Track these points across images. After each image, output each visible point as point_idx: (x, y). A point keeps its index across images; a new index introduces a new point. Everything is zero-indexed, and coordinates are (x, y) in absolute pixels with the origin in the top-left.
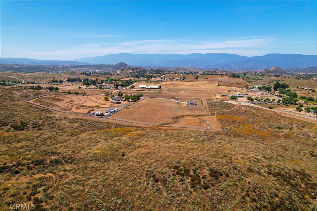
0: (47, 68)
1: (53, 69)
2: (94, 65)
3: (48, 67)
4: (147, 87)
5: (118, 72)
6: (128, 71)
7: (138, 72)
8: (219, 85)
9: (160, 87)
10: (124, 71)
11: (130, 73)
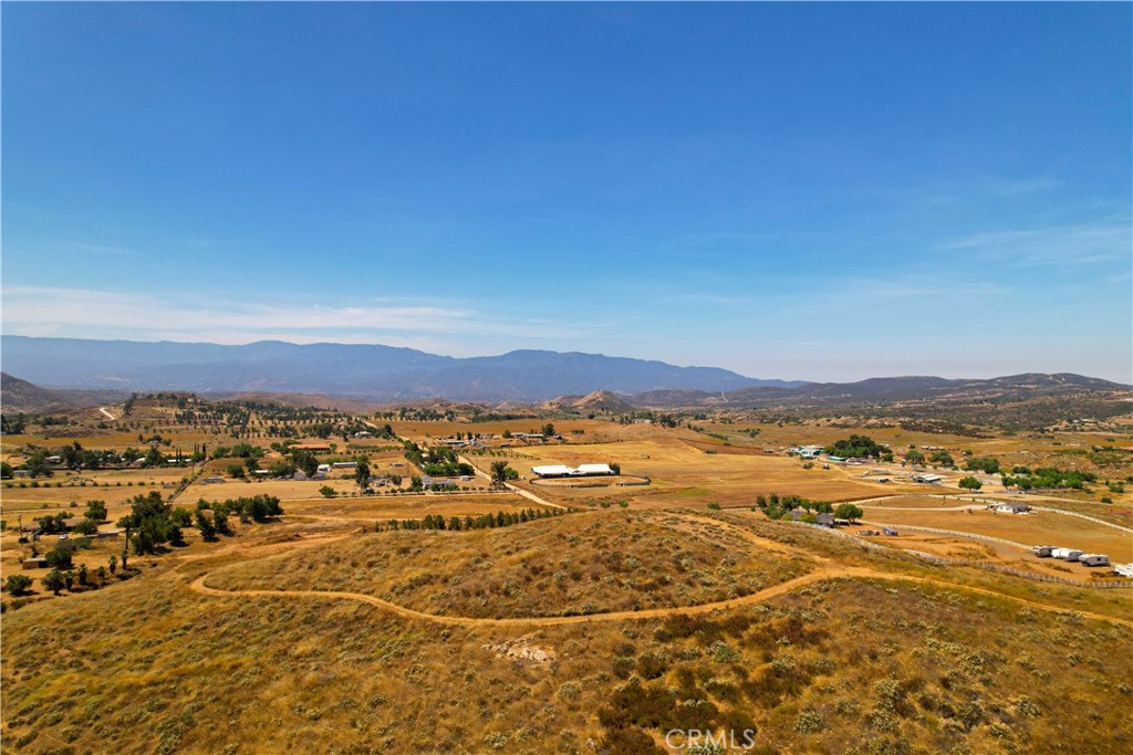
4: (570, 471)
5: (111, 415)
6: (159, 409)
7: (209, 413)
8: (712, 453)
9: (616, 469)
10: (137, 409)
11: (177, 416)
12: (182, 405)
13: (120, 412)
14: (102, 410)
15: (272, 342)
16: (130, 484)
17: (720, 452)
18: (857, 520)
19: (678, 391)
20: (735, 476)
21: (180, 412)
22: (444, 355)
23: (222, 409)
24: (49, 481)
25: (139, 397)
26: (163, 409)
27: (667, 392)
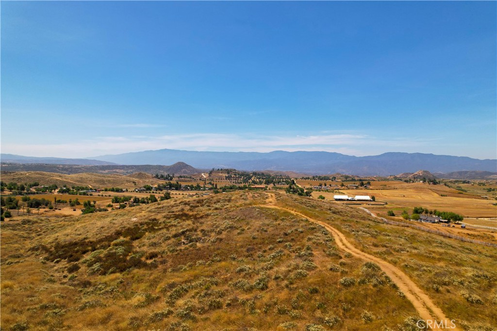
0: (61, 169)
1: (70, 170)
2: (135, 166)
3: (61, 166)
4: (350, 198)
5: (204, 176)
6: (220, 174)
7: (237, 176)
8: (444, 196)
9: (373, 198)
10: (213, 174)
11: (226, 177)
12: (228, 173)
13: (208, 175)
14: (203, 174)
15: (279, 151)
16: (179, 194)
17: (449, 196)
18: (460, 222)
19: (473, 172)
20: (434, 205)
21: (227, 175)
22: (352, 155)
23: (242, 175)
24: (161, 192)
25: (215, 170)
26: (222, 174)
27: (466, 172)
